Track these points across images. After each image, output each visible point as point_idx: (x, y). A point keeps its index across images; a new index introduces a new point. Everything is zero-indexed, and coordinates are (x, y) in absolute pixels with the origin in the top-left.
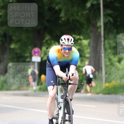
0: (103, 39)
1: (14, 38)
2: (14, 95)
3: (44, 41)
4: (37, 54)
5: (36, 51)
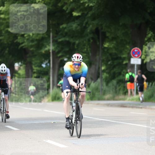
1: (108, 35)
2: (108, 105)
3: (146, 39)
4: (137, 56)
5: (136, 50)
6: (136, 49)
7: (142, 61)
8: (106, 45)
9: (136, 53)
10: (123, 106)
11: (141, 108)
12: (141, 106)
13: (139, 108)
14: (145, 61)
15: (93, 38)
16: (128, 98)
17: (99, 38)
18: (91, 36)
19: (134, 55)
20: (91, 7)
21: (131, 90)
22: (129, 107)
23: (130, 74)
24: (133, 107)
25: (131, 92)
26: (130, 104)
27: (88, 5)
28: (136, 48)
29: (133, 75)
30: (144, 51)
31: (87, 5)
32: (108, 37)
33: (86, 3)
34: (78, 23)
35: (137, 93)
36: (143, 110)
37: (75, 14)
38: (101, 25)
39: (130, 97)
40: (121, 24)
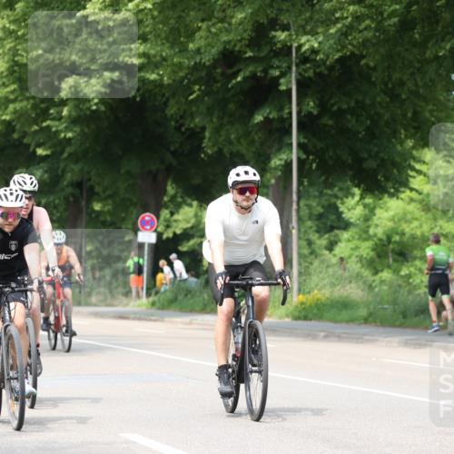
0: (295, 197)
1: (98, 189)
2: (97, 315)
3: (166, 199)
4: (148, 227)
5: (147, 218)
6: (148, 216)
7: (159, 235)
8: (97, 207)
9: (147, 223)
10: (122, 317)
11: (155, 321)
12: (153, 318)
13: (150, 320)
14: (165, 236)
15: (73, 195)
16: (132, 304)
17: (82, 194)
18: (70, 190)
19: (143, 227)
20: (70, 139)
21: (137, 288)
22: (134, 319)
23: (136, 259)
24: (139, 319)
25: (138, 293)
26: (135, 313)
27: (65, 136)
28: (148, 214)
29: (141, 261)
30: (162, 218)
31: (62, 135)
32: (98, 194)
33: (61, 131)
34: (45, 169)
35: (148, 295)
36: (158, 324)
37: (40, 152)
38: (89, 173)
39: (135, 300)
40: (122, 171)
